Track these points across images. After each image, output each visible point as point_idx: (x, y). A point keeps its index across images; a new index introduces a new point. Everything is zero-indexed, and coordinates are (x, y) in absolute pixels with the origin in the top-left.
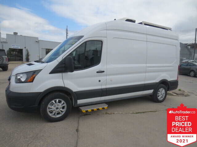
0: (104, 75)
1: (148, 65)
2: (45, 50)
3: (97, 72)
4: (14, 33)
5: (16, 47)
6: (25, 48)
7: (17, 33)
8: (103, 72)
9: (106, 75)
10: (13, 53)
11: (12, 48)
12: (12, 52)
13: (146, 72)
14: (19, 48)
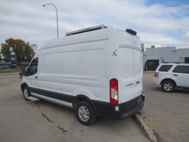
2: (184, 58)
3: (35, 78)
4: (152, 46)
5: (153, 58)
6: (161, 58)
7: (154, 46)
9: (39, 80)
10: (151, 64)
11: (150, 59)
12: (149, 63)
13: (62, 82)
14: (156, 59)
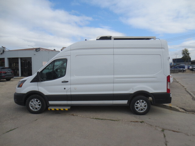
0: (69, 85)
1: (115, 76)
3: (62, 82)
8: (68, 82)
9: (71, 84)
13: (114, 83)
